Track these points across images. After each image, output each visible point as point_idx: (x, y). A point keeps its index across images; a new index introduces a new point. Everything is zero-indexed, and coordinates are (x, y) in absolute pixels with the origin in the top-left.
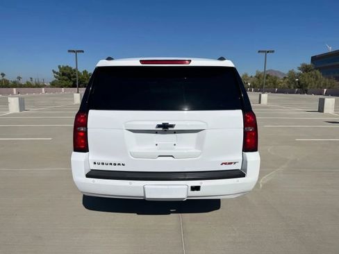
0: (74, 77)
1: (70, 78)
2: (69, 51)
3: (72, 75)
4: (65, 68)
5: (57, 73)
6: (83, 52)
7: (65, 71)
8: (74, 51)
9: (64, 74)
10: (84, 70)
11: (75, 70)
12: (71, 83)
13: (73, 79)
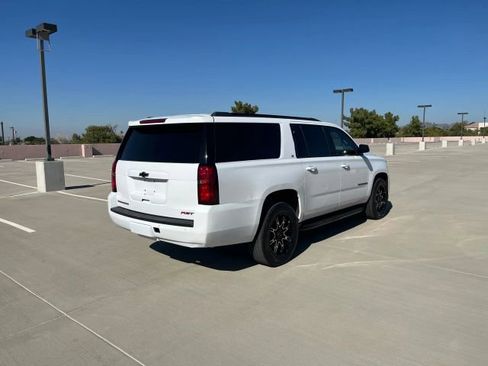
0: (369, 123)
1: (363, 125)
2: (335, 92)
3: (366, 121)
4: (358, 111)
5: (348, 119)
6: (352, 90)
7: (358, 116)
8: (340, 91)
9: (356, 120)
10: (387, 112)
11: (371, 114)
12: (365, 132)
13: (367, 126)
